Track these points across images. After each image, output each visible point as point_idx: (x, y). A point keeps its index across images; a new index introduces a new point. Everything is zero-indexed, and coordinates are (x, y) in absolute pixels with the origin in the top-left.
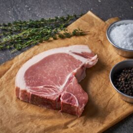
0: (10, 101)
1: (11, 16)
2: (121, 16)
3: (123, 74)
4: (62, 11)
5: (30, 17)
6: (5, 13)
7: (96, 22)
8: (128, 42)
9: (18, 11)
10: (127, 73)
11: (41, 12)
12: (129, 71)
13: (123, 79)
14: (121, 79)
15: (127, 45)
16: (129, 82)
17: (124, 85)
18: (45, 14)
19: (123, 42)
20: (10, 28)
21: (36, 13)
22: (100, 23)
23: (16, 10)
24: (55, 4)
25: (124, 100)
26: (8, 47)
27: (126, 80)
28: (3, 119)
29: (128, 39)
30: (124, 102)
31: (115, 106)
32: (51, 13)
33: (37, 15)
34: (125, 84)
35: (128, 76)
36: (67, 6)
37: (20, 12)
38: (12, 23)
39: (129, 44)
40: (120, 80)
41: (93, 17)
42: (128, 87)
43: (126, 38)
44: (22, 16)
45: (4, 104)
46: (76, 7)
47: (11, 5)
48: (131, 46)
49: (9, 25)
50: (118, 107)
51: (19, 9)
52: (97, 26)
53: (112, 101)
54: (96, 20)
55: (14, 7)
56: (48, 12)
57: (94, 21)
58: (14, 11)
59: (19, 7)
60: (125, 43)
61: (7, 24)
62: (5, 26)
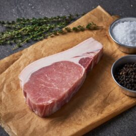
0: (16, 89)
1: (15, 14)
2: (122, 13)
3: (125, 68)
4: (64, 9)
5: (33, 15)
6: (9, 11)
7: (104, 17)
8: (128, 38)
9: (22, 9)
10: (128, 68)
11: (44, 10)
12: (131, 65)
13: (124, 73)
14: (123, 73)
15: (127, 41)
16: (129, 76)
17: (124, 79)
18: (48, 12)
19: (124, 38)
20: (14, 26)
21: (39, 11)
22: (109, 18)
23: (20, 9)
24: (58, 2)
25: (124, 93)
26: (9, 42)
27: (127, 74)
28: (7, 105)
29: (129, 36)
30: (124, 95)
31: (115, 99)
32: (53, 11)
33: (40, 13)
34: (126, 78)
35: (129, 70)
36: (69, 4)
37: (23, 10)
38: (15, 21)
39: (129, 40)
40: (121, 73)
41: (102, 12)
42: (128, 80)
43: (128, 34)
44: (26, 14)
45: (10, 91)
46: (77, 5)
47: (15, 3)
48: (131, 43)
49: (13, 23)
50: (118, 99)
51: (22, 7)
52: (105, 21)
53: (112, 94)
54: (105, 15)
55: (18, 5)
56: (51, 10)
57: (103, 16)
58: (18, 10)
59: (22, 5)
60: (125, 39)
61: (11, 22)
62: (9, 24)
